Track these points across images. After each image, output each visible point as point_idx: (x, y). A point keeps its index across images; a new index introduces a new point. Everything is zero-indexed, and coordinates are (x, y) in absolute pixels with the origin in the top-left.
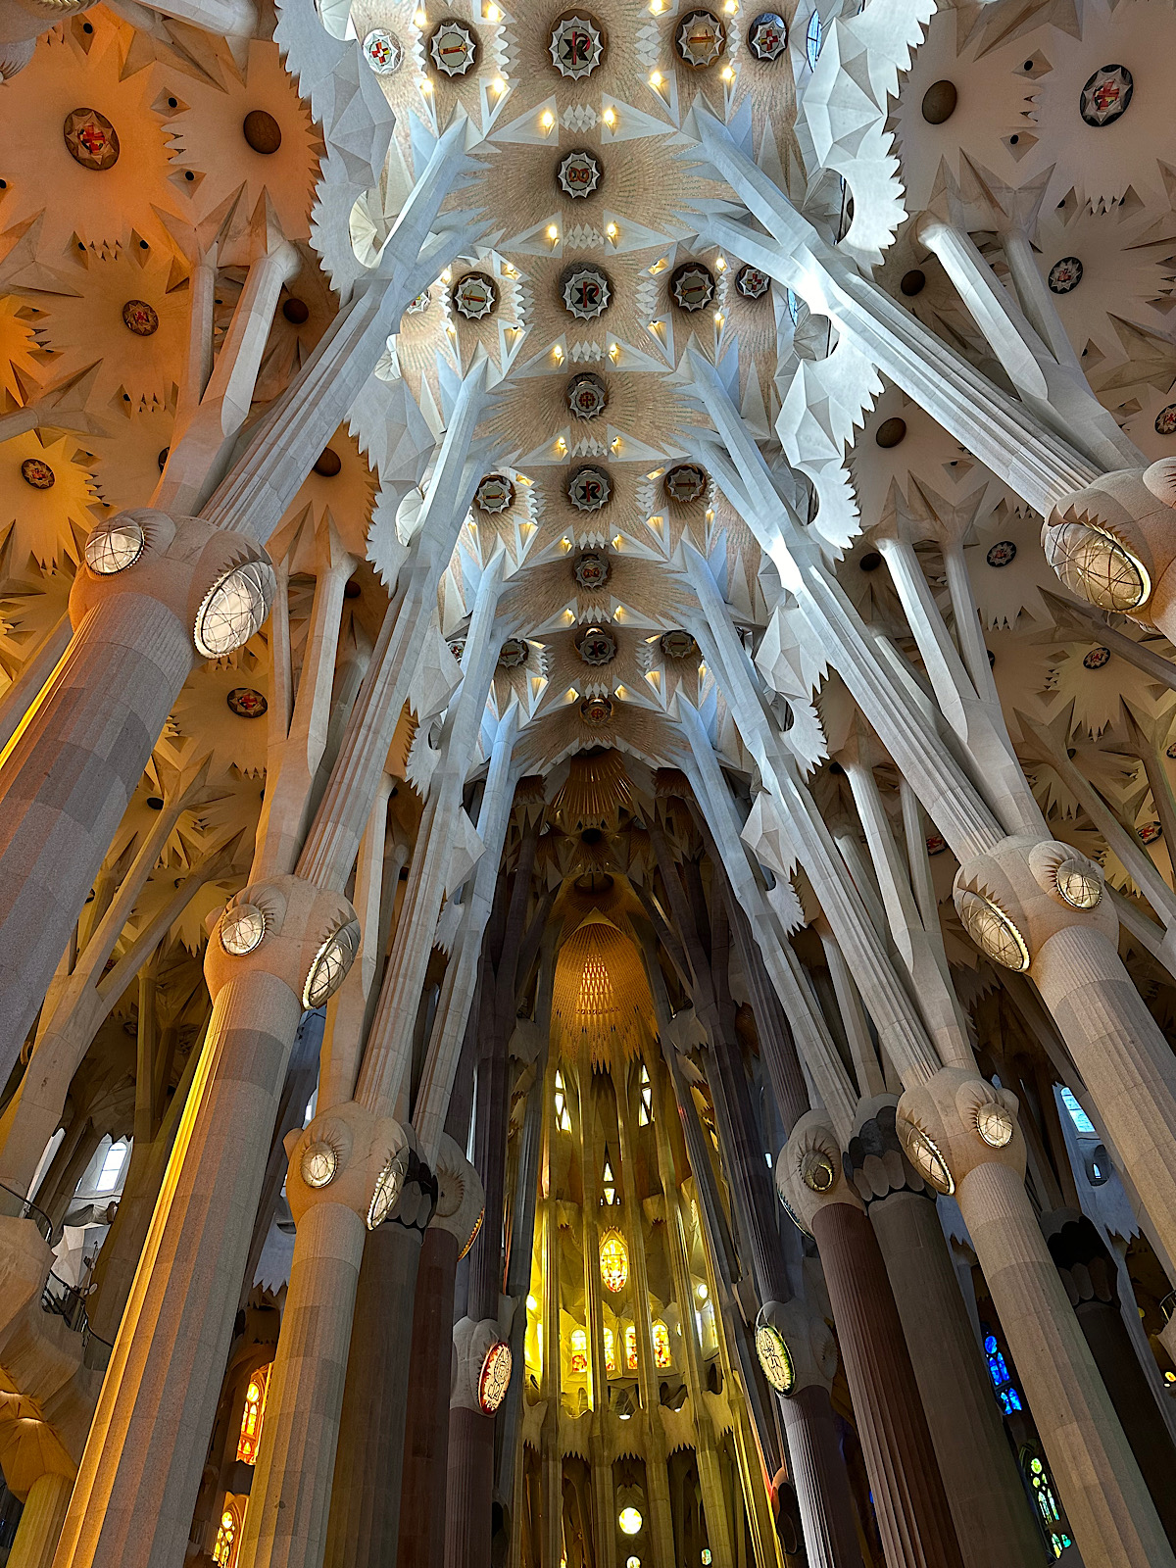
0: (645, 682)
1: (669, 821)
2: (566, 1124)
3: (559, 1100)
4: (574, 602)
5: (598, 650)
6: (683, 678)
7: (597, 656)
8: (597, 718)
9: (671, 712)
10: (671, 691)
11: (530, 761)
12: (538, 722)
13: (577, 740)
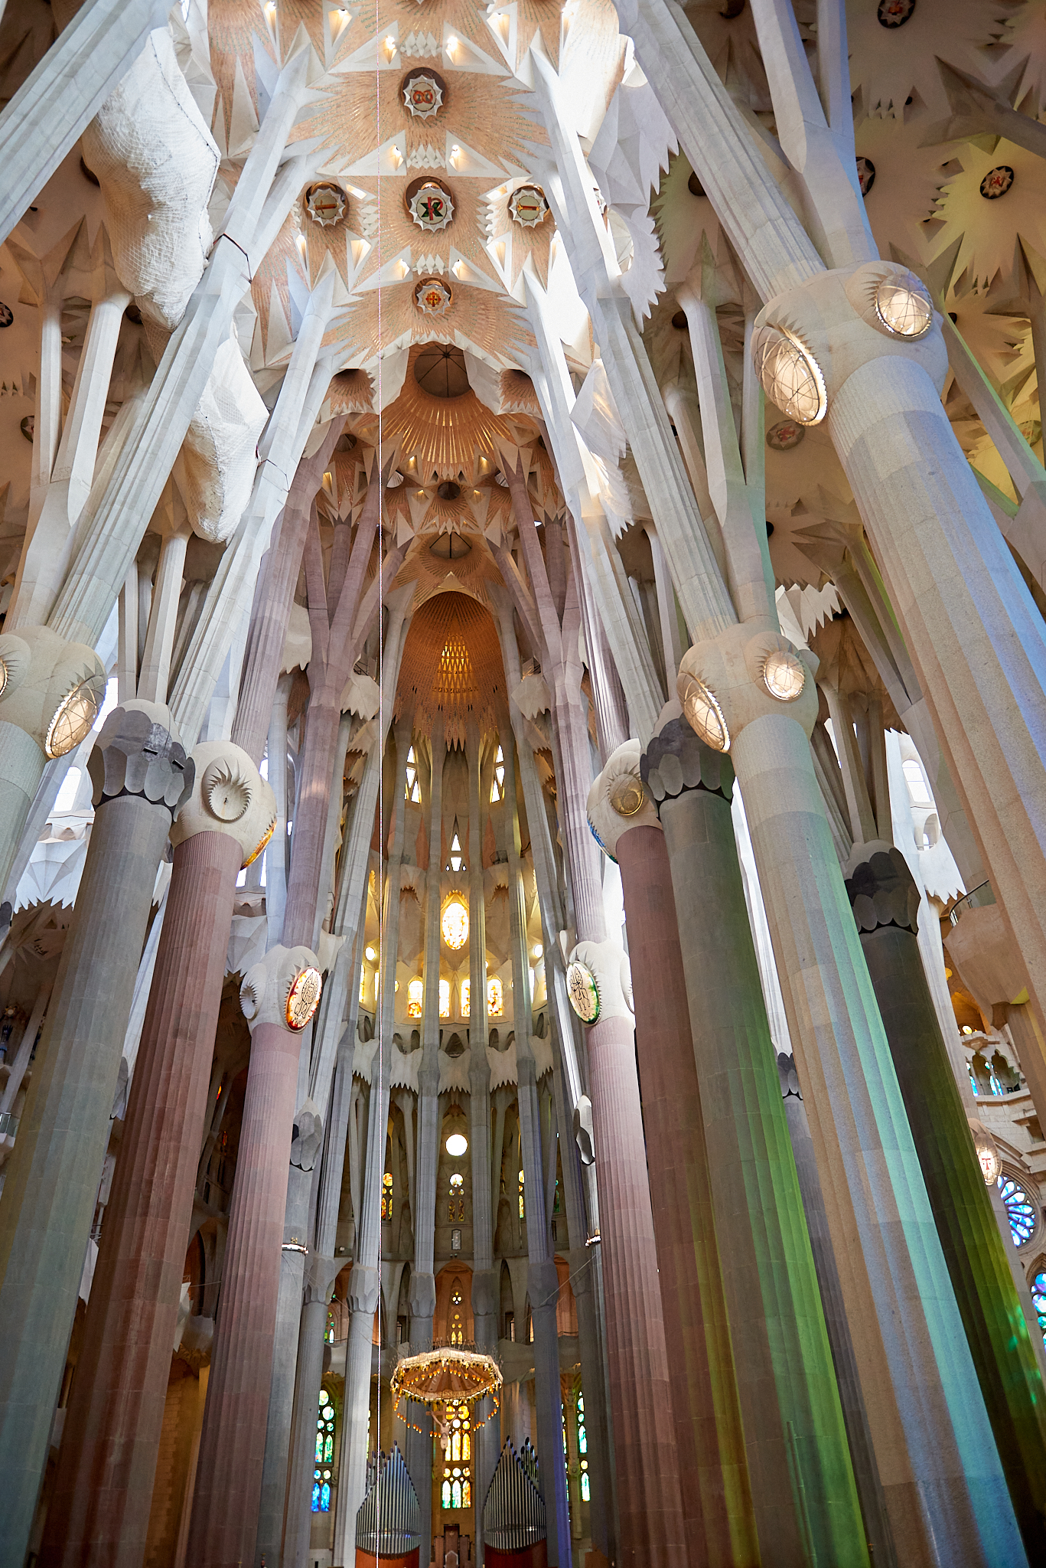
0: (488, 255)
1: (532, 474)
2: (417, 797)
3: (411, 773)
4: (401, 137)
5: (433, 210)
6: (533, 254)
7: (431, 219)
8: (434, 305)
9: (515, 294)
10: (517, 268)
11: (351, 350)
12: (359, 299)
13: (410, 331)
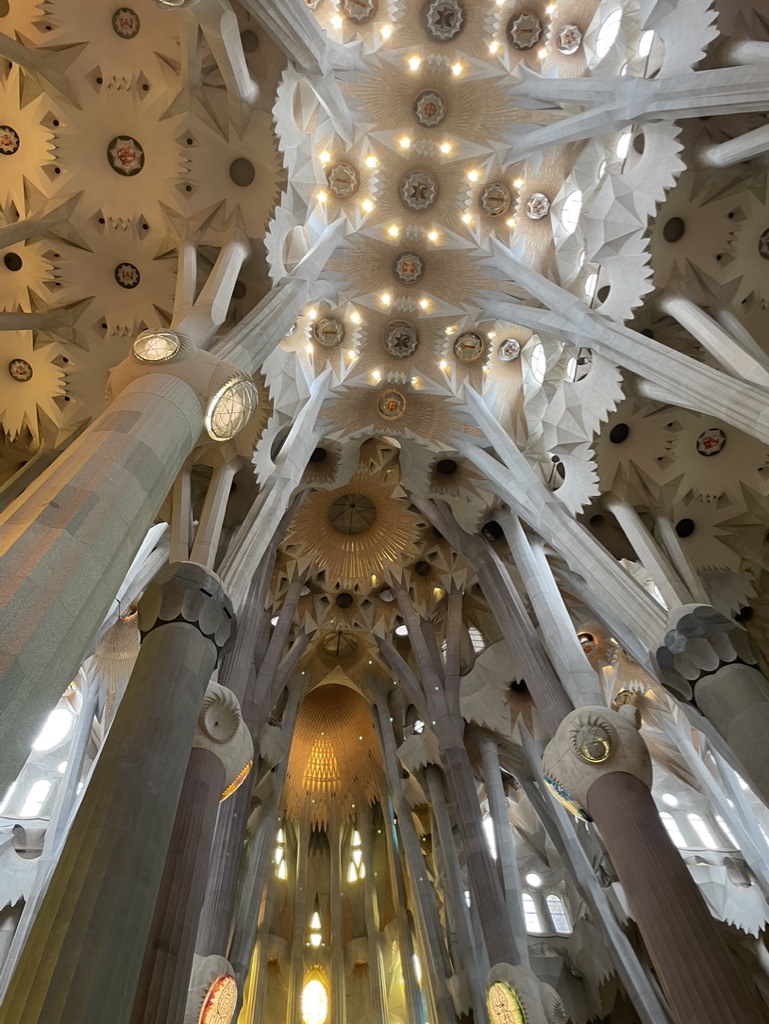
0: (440, 372)
2: (282, 873)
3: (279, 853)
4: (391, 289)
5: (402, 343)
6: (470, 375)
7: (400, 349)
8: (392, 410)
9: (458, 395)
10: (459, 382)
12: (345, 390)
13: (372, 426)
